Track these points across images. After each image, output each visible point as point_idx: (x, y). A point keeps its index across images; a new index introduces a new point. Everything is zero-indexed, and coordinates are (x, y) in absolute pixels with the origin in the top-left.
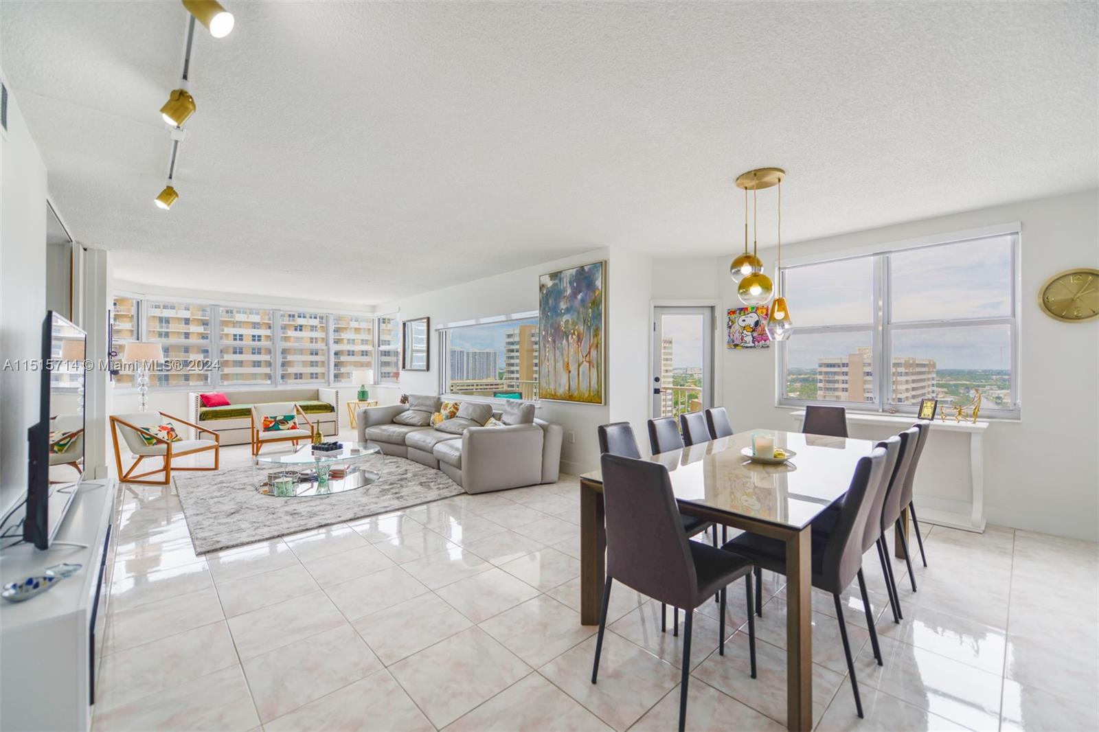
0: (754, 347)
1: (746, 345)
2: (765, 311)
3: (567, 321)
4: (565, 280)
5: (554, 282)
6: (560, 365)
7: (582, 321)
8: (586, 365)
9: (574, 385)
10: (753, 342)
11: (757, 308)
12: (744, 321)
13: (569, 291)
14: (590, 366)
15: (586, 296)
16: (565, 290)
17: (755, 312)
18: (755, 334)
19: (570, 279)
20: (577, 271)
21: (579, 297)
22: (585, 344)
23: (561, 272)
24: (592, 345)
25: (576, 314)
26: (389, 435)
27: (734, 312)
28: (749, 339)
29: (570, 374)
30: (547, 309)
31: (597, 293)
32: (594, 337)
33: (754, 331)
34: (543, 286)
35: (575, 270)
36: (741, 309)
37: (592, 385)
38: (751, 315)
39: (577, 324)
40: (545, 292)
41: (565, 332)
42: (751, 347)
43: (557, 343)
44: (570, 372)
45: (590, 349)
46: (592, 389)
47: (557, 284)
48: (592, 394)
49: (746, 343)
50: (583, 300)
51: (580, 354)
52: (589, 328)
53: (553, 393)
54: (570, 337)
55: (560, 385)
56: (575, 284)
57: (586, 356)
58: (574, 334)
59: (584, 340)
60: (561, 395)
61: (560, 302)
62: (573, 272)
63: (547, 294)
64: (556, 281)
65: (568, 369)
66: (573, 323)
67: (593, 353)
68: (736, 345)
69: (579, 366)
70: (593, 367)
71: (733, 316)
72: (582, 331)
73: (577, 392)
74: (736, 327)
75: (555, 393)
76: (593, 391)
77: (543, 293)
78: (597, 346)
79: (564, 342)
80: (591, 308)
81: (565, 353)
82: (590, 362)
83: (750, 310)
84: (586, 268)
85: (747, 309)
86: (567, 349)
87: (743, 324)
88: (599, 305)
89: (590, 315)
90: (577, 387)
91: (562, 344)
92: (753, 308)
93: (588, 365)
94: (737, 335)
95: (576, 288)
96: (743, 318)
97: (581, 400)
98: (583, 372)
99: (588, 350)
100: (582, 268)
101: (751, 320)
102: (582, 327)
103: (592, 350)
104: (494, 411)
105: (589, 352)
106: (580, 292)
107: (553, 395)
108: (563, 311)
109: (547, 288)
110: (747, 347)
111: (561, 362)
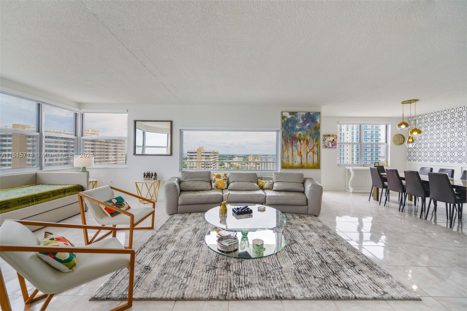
0: (332, 148)
1: (330, 147)
2: (336, 137)
3: (300, 135)
4: (299, 116)
5: (292, 116)
6: (296, 153)
7: (309, 135)
8: (311, 153)
9: (304, 161)
10: (332, 146)
11: (334, 135)
12: (329, 139)
13: (301, 122)
14: (313, 153)
15: (311, 124)
16: (299, 121)
17: (333, 137)
18: (333, 144)
19: (302, 116)
20: (306, 114)
21: (307, 125)
22: (311, 145)
23: (296, 112)
24: (315, 145)
25: (306, 131)
26: (208, 198)
27: (326, 136)
28: (331, 145)
29: (302, 157)
30: (287, 127)
31: (317, 124)
32: (315, 142)
33: (332, 142)
34: (285, 117)
35: (305, 113)
36: (328, 135)
37: (314, 161)
38: (332, 137)
39: (306, 136)
40: (286, 120)
41: (299, 139)
42: (331, 148)
43: (293, 143)
44: (302, 156)
45: (313, 146)
46: (314, 163)
47: (294, 117)
48: (314, 165)
49: (330, 146)
50: (309, 126)
51: (308, 149)
52: (313, 138)
53: (291, 165)
54: (302, 141)
55: (295, 162)
56: (305, 119)
57: (311, 150)
58: (304, 140)
59: (310, 142)
60: (296, 166)
61: (296, 125)
62: (304, 114)
63: (287, 121)
64: (293, 116)
65: (301, 155)
66: (303, 136)
67: (315, 148)
68: (326, 147)
69: (307, 153)
70: (315, 154)
71: (325, 137)
72: (309, 139)
73: (306, 164)
74: (326, 141)
75: (293, 165)
76: (315, 164)
77: (284, 120)
78: (317, 146)
79: (298, 143)
80: (314, 130)
81: (299, 148)
82: (313, 152)
83: (331, 136)
84: (311, 113)
85: (330, 135)
86: (300, 146)
87: (329, 140)
88: (318, 129)
89: (314, 133)
90: (306, 162)
91: (297, 144)
92: (332, 135)
93: (312, 153)
94: (327, 143)
95: (305, 121)
96: (329, 138)
97: (308, 167)
98: (310, 156)
99: (312, 147)
100: (309, 113)
101: (331, 139)
102: (309, 138)
103: (315, 147)
104: (258, 176)
105: (313, 148)
106: (308, 123)
107: (291, 166)
108: (298, 130)
109: (287, 118)
110: (330, 148)
111: (297, 152)
